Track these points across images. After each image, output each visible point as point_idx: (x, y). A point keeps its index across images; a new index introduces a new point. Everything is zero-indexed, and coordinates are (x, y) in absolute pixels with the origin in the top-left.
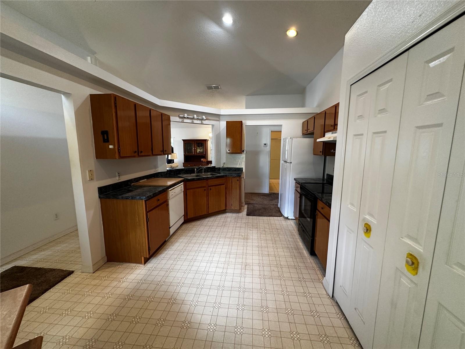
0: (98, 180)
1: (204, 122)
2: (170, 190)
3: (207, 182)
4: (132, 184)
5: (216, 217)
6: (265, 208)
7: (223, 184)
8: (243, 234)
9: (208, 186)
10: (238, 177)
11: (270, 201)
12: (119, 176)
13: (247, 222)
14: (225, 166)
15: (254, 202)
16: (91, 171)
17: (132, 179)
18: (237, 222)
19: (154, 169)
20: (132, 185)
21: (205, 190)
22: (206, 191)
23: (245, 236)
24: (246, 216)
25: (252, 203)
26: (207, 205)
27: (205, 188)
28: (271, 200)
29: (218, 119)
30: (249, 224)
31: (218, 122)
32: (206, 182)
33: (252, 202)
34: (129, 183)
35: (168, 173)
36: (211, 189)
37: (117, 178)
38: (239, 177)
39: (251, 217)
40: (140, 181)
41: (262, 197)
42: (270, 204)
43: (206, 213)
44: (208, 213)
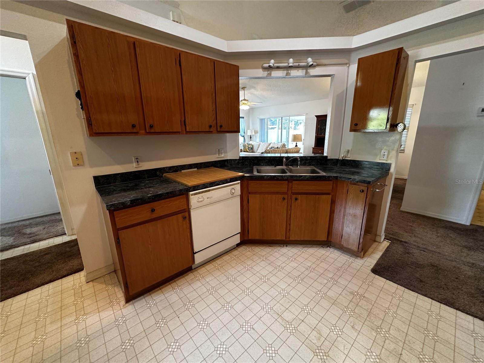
0: (92, 166)
1: (313, 72)
2: (192, 195)
3: (291, 184)
4: (164, 174)
5: (306, 249)
6: (436, 269)
7: (329, 194)
8: (325, 331)
9: (292, 193)
10: (363, 184)
11: (465, 250)
12: (138, 162)
13: (361, 291)
14: (350, 157)
15: (412, 240)
16: (76, 153)
17: (164, 168)
18: (336, 283)
19: (217, 155)
20: (163, 176)
21: (284, 199)
22: (286, 201)
23: (326, 343)
24: (369, 271)
25: (406, 242)
26: (288, 225)
27: (286, 196)
28: (470, 249)
29: (345, 61)
30: (363, 303)
31: (345, 68)
32: (288, 186)
33: (406, 237)
34: (158, 173)
35: (241, 161)
36: (296, 199)
37: (135, 165)
38: (366, 185)
39: (380, 281)
40: (183, 171)
41: (442, 231)
42: (463, 258)
43: (284, 239)
44: (288, 240)
